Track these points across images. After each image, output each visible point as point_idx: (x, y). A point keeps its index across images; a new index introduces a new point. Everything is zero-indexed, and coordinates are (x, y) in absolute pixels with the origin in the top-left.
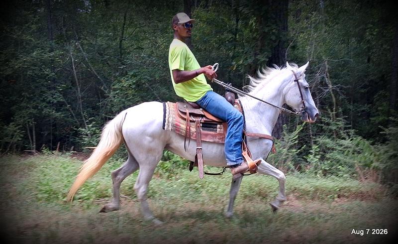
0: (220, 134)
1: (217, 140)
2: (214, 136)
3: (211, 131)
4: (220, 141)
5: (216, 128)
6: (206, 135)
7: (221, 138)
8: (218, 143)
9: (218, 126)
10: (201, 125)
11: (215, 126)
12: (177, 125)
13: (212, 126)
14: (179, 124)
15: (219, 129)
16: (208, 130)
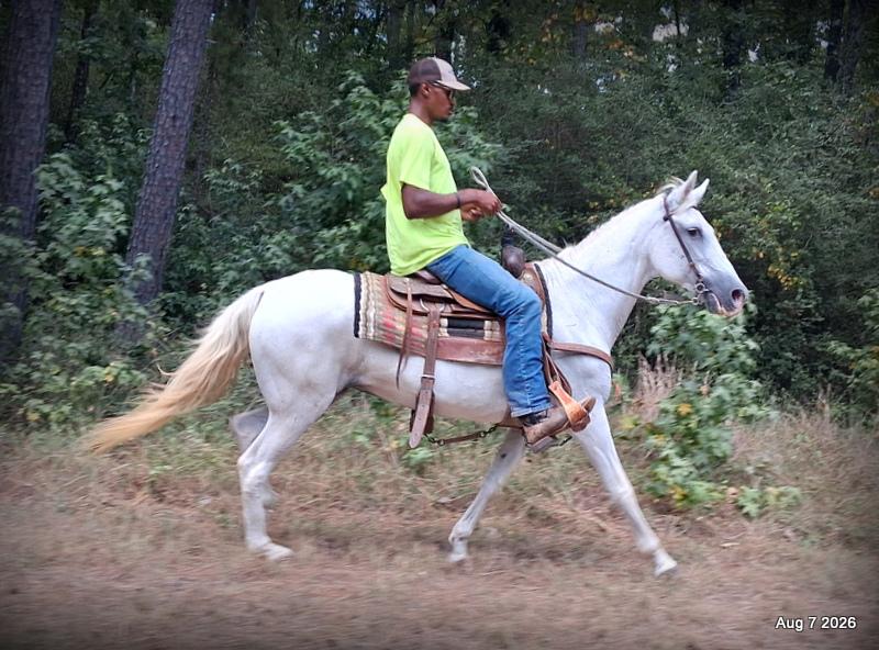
0: (492, 343)
1: (484, 357)
2: (477, 349)
3: (469, 336)
4: (493, 360)
5: (482, 329)
6: (460, 346)
7: (493, 354)
8: (488, 366)
9: (487, 322)
10: (445, 322)
11: (479, 324)
12: (385, 325)
13: (473, 324)
14: (391, 322)
15: (490, 329)
16: (462, 335)
